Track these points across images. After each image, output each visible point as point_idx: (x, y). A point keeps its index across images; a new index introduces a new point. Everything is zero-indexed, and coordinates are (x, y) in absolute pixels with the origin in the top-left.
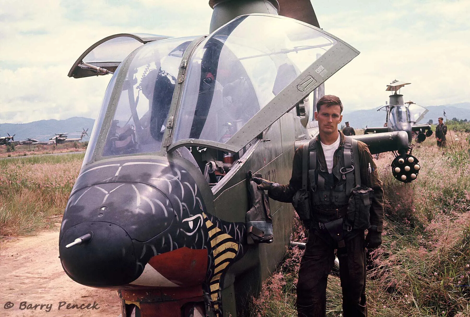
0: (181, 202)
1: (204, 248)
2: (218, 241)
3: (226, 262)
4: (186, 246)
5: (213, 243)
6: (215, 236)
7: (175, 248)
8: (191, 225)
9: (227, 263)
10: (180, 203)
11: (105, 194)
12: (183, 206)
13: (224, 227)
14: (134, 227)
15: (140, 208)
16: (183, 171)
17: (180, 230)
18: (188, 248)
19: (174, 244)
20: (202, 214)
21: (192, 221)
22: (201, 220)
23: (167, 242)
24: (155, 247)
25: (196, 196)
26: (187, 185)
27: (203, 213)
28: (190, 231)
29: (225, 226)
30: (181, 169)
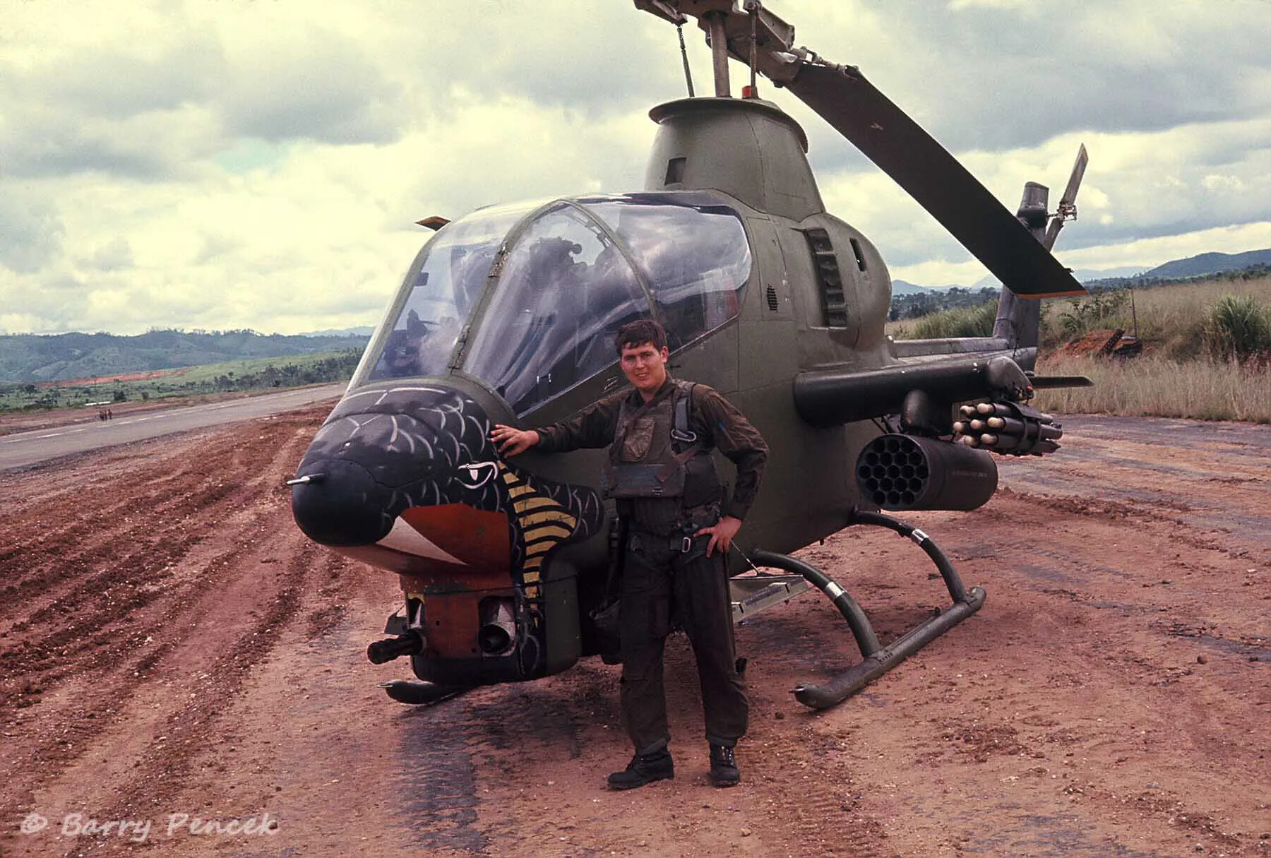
0: (459, 442)
1: (500, 511)
2: (529, 507)
3: (551, 540)
4: (464, 502)
5: (518, 508)
6: (520, 498)
7: (443, 501)
8: (474, 475)
9: (553, 543)
10: (456, 443)
11: (356, 427)
12: (461, 447)
13: (544, 489)
14: (382, 467)
15: (393, 444)
16: (469, 401)
17: (453, 479)
18: (467, 506)
19: (441, 497)
20: (496, 463)
21: (476, 471)
22: (494, 470)
23: (431, 491)
24: (410, 495)
25: (486, 437)
26: (471, 420)
27: (499, 462)
28: (473, 483)
29: (546, 487)
30: (465, 397)
